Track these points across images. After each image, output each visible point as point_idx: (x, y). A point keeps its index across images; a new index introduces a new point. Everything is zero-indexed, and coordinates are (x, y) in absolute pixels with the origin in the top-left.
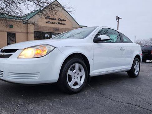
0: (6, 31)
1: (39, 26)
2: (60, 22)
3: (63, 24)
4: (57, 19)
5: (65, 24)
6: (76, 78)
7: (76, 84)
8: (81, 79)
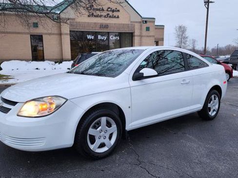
0: (28, 33)
1: (77, 22)
2: (111, 14)
3: (115, 17)
4: (105, 8)
5: (118, 17)
6: (102, 138)
7: (102, 145)
8: (110, 138)
